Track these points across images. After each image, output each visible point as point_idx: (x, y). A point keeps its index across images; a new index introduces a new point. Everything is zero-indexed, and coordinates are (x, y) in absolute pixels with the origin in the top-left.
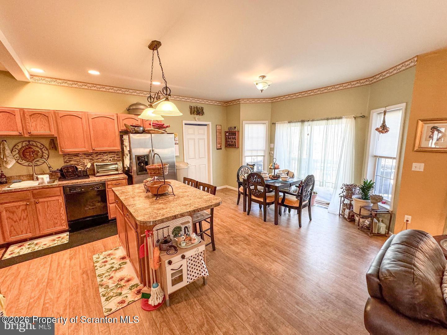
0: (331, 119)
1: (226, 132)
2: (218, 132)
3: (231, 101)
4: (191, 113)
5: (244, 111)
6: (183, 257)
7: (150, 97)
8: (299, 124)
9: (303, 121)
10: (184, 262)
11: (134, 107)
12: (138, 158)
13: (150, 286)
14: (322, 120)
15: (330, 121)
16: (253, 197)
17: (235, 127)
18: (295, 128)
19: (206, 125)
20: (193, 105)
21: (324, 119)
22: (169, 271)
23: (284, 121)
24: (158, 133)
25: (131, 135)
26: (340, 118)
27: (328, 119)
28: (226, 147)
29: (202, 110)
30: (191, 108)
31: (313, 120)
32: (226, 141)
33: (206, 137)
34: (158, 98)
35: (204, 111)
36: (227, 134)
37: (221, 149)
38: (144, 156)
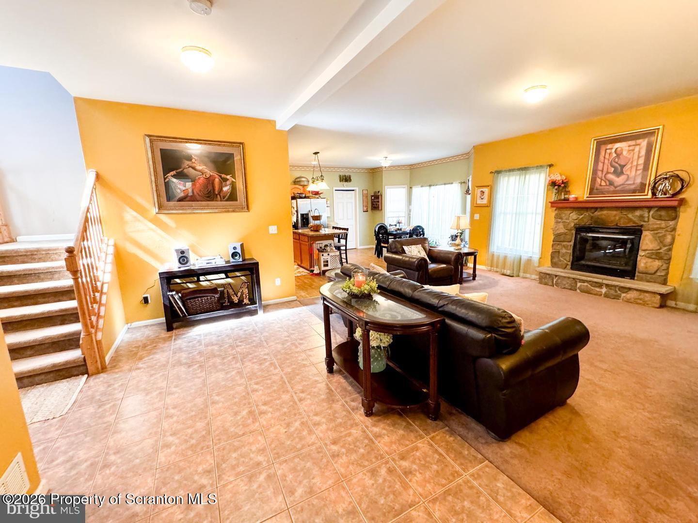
0: (447, 184)
1: (372, 196)
2: (365, 196)
3: (378, 168)
4: (340, 181)
5: (385, 177)
6: (328, 254)
7: (313, 178)
8: (428, 188)
9: (430, 186)
10: (329, 257)
11: (298, 180)
12: (302, 215)
13: (314, 267)
14: (441, 184)
15: (446, 185)
16: (382, 245)
17: (379, 192)
18: (426, 189)
19: (353, 190)
20: (342, 174)
22: (322, 259)
23: (417, 185)
24: (315, 198)
25: (298, 200)
26: (452, 183)
27: (445, 184)
28: (372, 209)
29: (350, 178)
30: (340, 176)
31: (436, 185)
32: (372, 204)
33: (353, 201)
34: (318, 180)
35: (351, 178)
36: (373, 198)
37: (367, 211)
38: (306, 214)
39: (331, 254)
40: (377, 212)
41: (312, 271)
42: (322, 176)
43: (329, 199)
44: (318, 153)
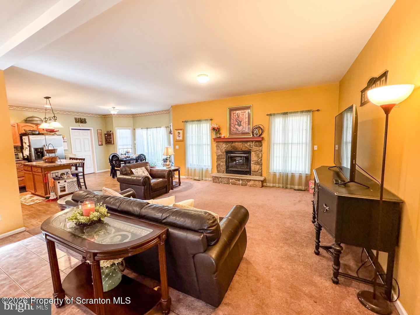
0: (158, 128)
1: (105, 134)
2: (99, 134)
3: (107, 115)
4: (76, 122)
5: (115, 121)
6: (65, 181)
7: (45, 118)
8: (146, 129)
9: (147, 128)
10: (66, 183)
11: (30, 119)
12: (36, 150)
13: (50, 194)
14: (154, 128)
16: (116, 168)
17: (111, 131)
18: (145, 131)
19: (89, 130)
20: (77, 117)
21: (155, 128)
22: (58, 186)
23: (139, 128)
24: (50, 135)
25: (31, 137)
26: (161, 127)
27: (157, 128)
28: (106, 144)
29: (85, 120)
30: (76, 119)
31: (151, 128)
32: (106, 140)
33: (89, 137)
34: (50, 120)
35: (86, 121)
36: (106, 135)
37: (102, 145)
38: (40, 148)
39: (67, 181)
40: (110, 146)
41: (48, 198)
42: (54, 117)
43: (65, 135)
44: (50, 98)
